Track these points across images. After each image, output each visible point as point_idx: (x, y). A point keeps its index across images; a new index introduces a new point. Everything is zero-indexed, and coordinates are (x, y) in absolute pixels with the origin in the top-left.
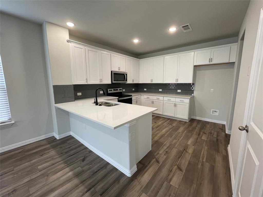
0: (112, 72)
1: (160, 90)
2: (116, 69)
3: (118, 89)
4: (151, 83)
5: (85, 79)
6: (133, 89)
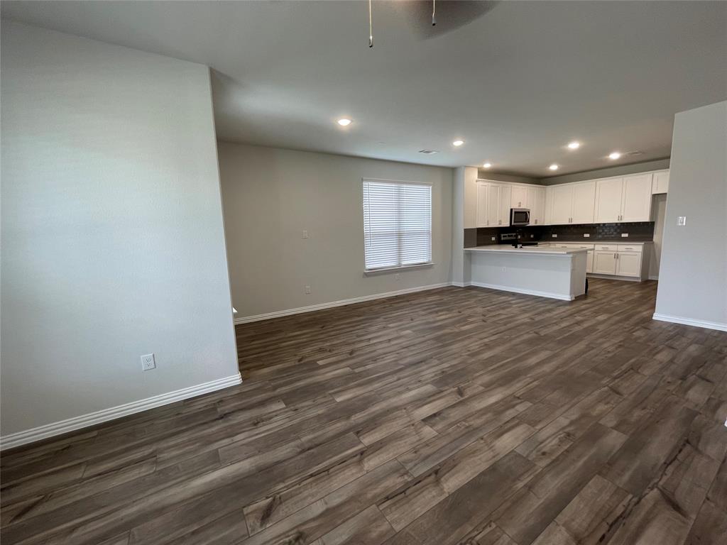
0: (511, 210)
1: (587, 235)
2: (515, 206)
4: (570, 224)
6: (532, 236)
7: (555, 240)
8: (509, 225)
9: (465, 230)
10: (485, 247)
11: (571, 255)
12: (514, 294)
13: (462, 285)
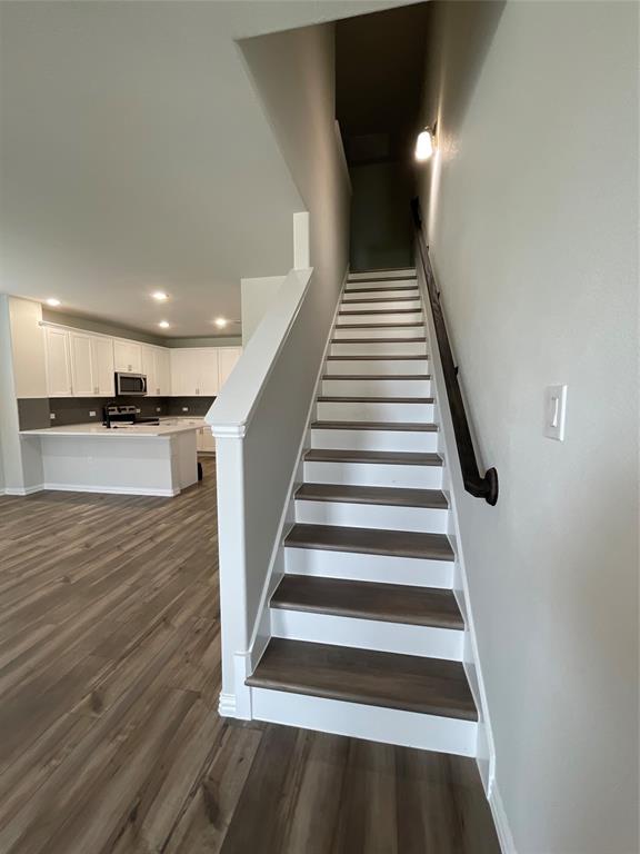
0: (116, 374)
2: (124, 370)
3: (127, 408)
4: (197, 395)
5: (68, 387)
6: (159, 409)
7: (185, 414)
8: (114, 395)
9: (19, 400)
10: (63, 428)
11: (169, 438)
12: (102, 497)
13: (22, 492)
